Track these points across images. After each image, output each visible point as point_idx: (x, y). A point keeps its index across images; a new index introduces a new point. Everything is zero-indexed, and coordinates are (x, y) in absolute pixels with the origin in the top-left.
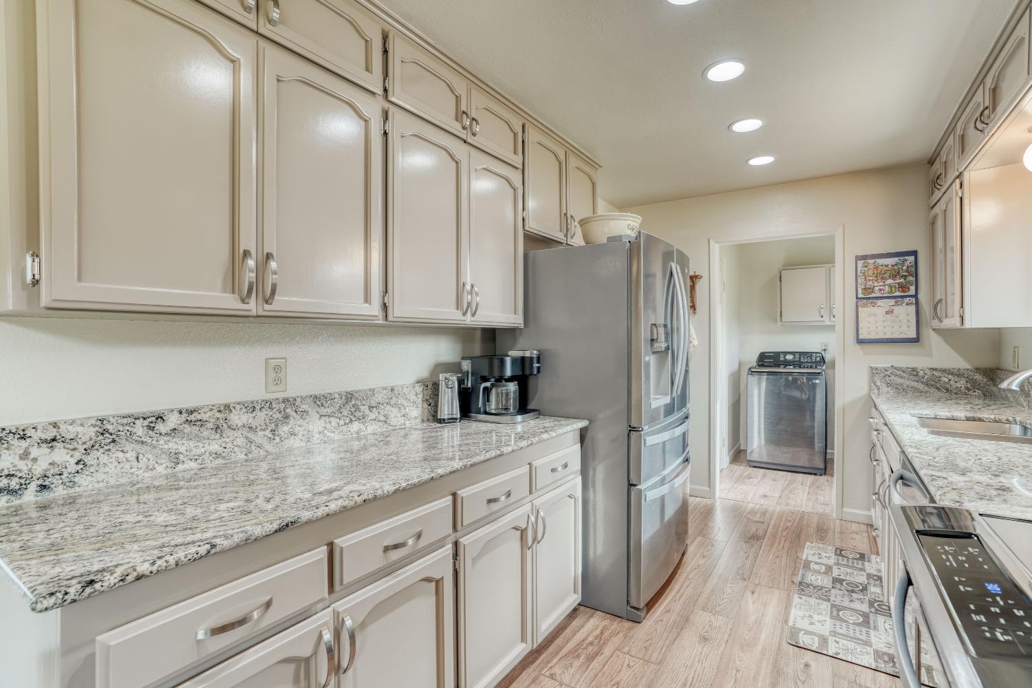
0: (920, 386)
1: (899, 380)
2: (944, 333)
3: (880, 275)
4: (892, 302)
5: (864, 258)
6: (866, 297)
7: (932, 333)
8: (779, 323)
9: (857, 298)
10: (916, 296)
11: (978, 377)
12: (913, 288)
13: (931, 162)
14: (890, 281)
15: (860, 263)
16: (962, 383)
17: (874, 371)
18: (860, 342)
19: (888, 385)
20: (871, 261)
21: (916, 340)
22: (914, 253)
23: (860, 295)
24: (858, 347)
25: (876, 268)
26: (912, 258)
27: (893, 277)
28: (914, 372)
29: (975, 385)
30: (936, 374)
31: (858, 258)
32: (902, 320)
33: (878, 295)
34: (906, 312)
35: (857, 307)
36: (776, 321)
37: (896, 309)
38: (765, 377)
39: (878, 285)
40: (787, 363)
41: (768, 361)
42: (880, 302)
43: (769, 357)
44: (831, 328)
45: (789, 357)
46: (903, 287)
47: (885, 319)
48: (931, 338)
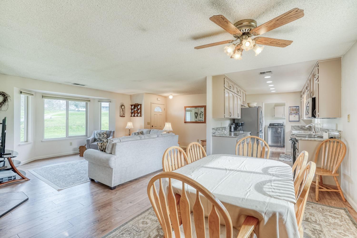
0: (299, 129)
1: (296, 128)
2: (303, 120)
3: (293, 110)
4: (295, 115)
5: (290, 107)
6: (291, 114)
8: (274, 117)
9: (289, 114)
10: (299, 114)
12: (298, 112)
14: (295, 111)
15: (290, 108)
17: (292, 126)
18: (290, 121)
19: (294, 129)
21: (299, 121)
22: (299, 107)
24: (289, 122)
25: (292, 109)
26: (298, 107)
27: (295, 110)
28: (298, 126)
31: (289, 107)
32: (296, 118)
34: (297, 116)
36: (273, 117)
37: (296, 116)
38: (271, 128)
39: (293, 112)
40: (276, 126)
41: (272, 125)
42: (293, 115)
43: (272, 124)
44: (285, 119)
45: (276, 124)
46: (297, 112)
47: (294, 117)
48: (301, 121)
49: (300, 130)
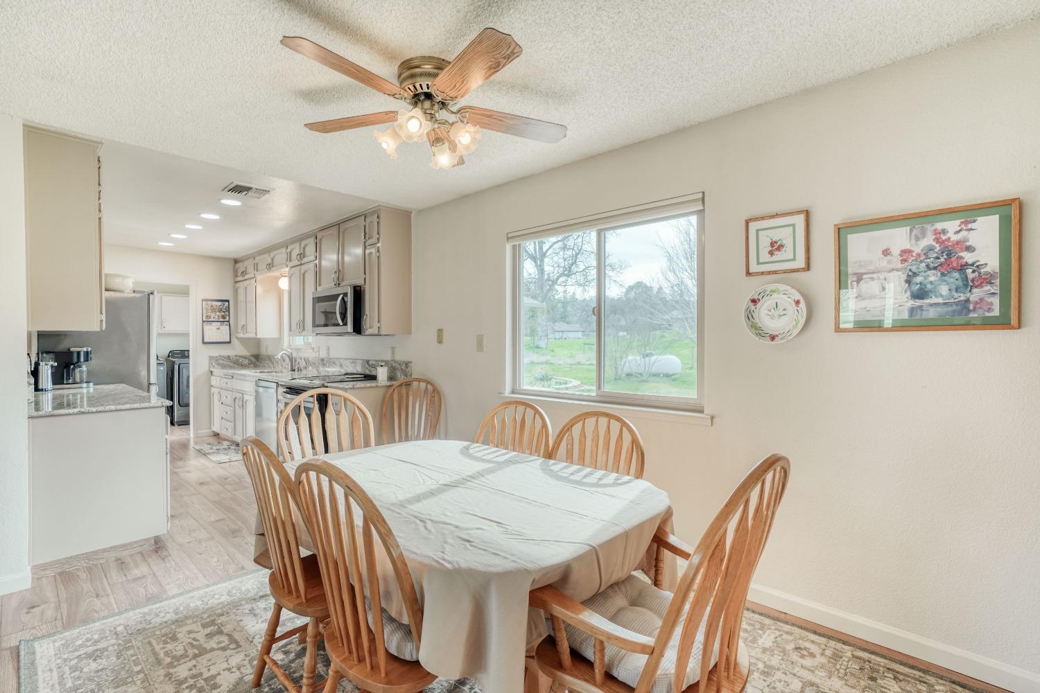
0: (231, 364)
1: (222, 362)
2: (241, 340)
3: (213, 310)
4: (219, 323)
5: (206, 300)
6: (207, 321)
7: (236, 340)
9: (203, 321)
10: (229, 321)
11: (252, 359)
12: (228, 318)
13: (236, 261)
14: (218, 313)
15: (204, 303)
16: (247, 362)
17: (211, 358)
18: (204, 343)
19: (218, 364)
20: (210, 302)
21: (230, 342)
22: (228, 301)
23: (204, 319)
24: (204, 347)
25: (212, 306)
26: (227, 304)
27: (220, 312)
28: (229, 357)
29: (251, 362)
30: (238, 358)
31: (203, 300)
32: (223, 333)
33: (212, 320)
34: (225, 328)
35: (203, 325)
37: (220, 327)
39: (213, 315)
42: (213, 324)
46: (224, 317)
47: (216, 332)
48: (235, 342)
49: (232, 367)
